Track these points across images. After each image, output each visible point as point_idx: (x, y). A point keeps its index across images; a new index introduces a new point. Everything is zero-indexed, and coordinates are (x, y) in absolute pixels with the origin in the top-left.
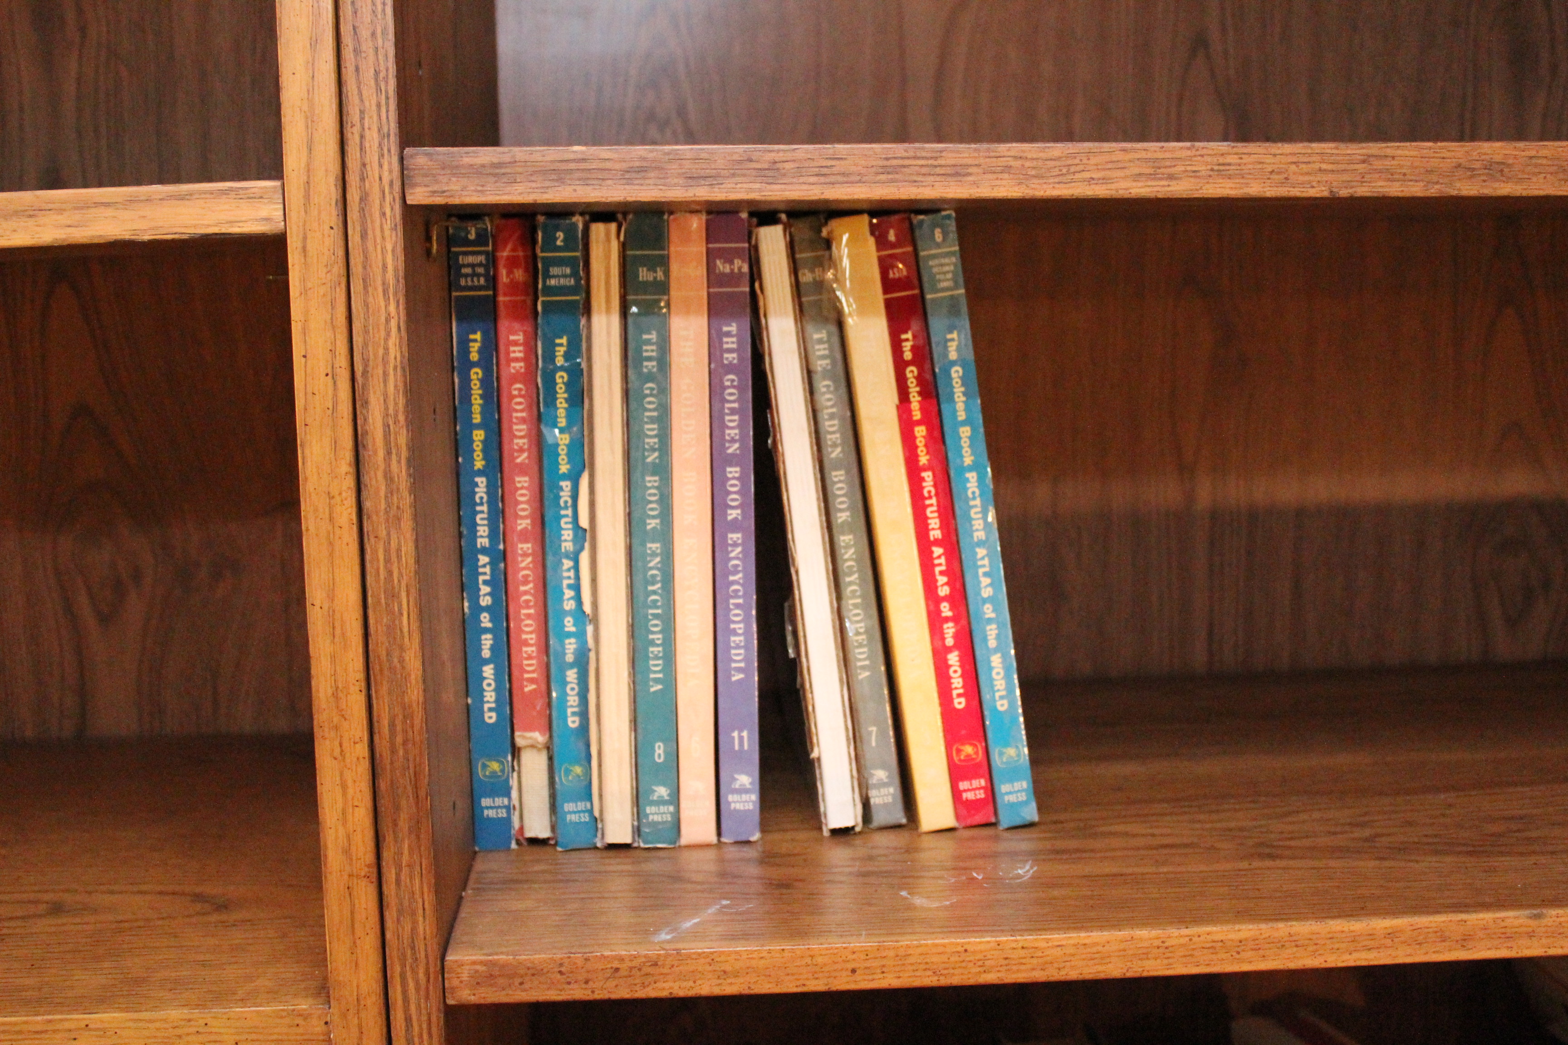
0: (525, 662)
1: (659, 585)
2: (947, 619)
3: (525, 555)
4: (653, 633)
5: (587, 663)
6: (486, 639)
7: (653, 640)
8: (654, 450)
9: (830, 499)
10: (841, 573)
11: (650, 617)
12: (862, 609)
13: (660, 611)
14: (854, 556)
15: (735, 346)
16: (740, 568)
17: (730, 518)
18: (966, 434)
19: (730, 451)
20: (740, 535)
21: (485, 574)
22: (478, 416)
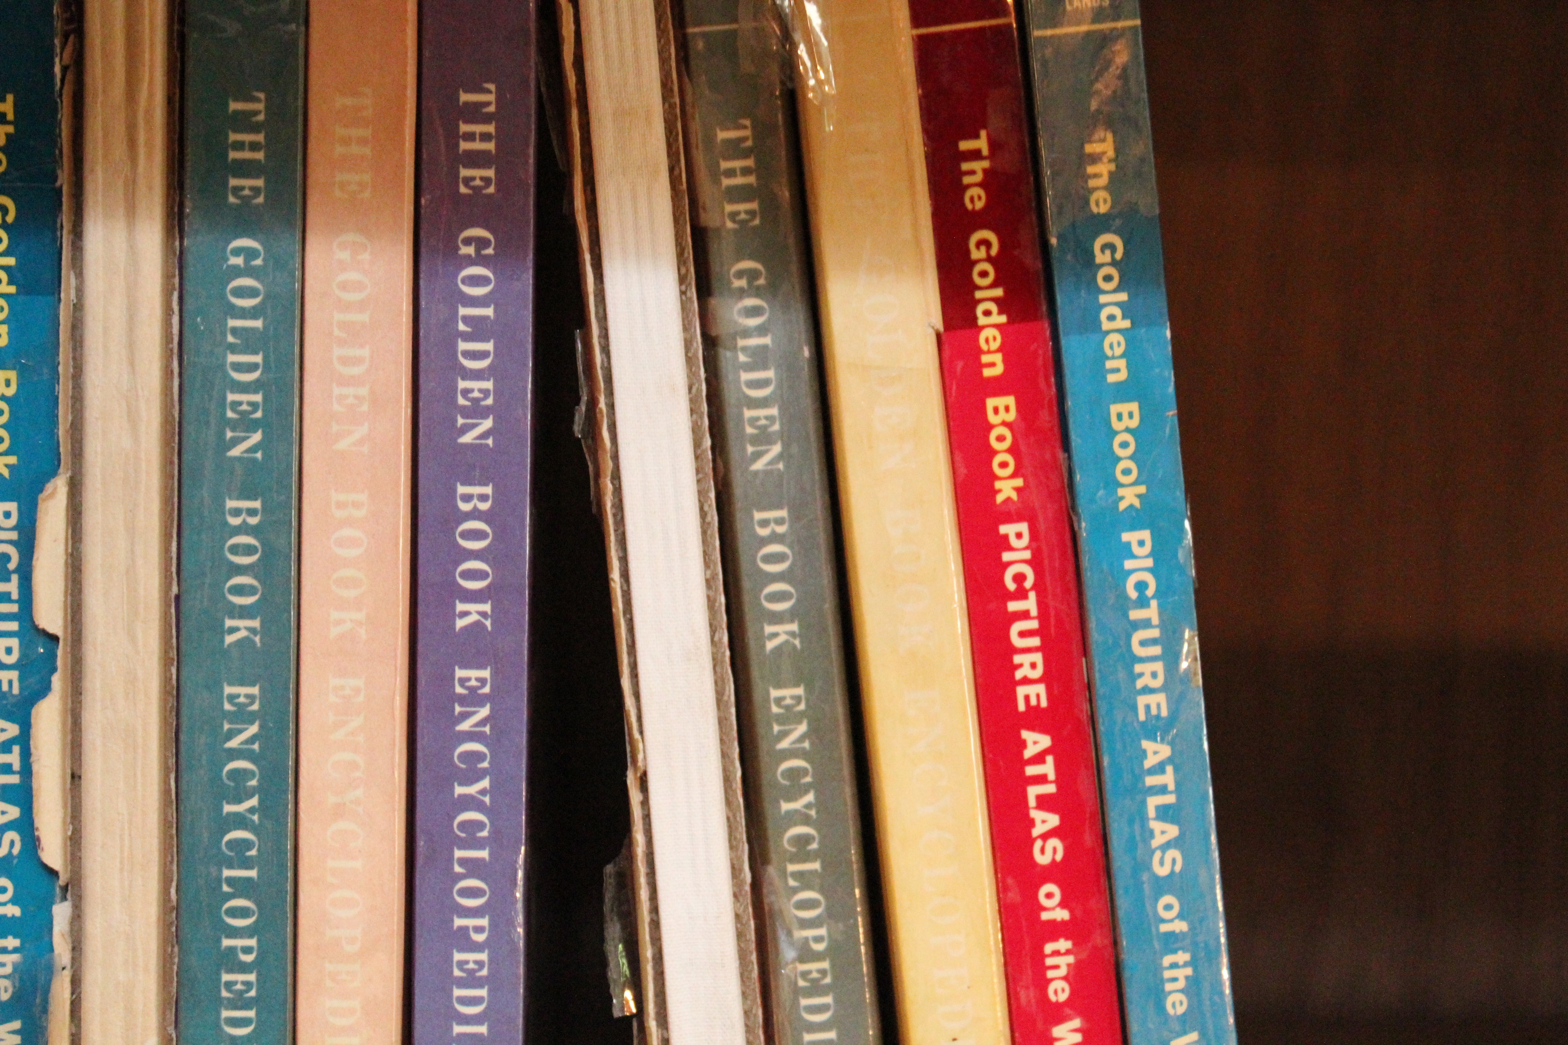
1: (254, 802)
2: (1055, 930)
4: (234, 933)
5: (44, 1009)
7: (232, 950)
8: (251, 426)
9: (746, 584)
10: (767, 793)
11: (226, 888)
12: (822, 891)
13: (253, 873)
14: (806, 745)
15: (491, 146)
16: (485, 764)
17: (460, 623)
18: (1127, 422)
19: (467, 438)
20: (486, 673)
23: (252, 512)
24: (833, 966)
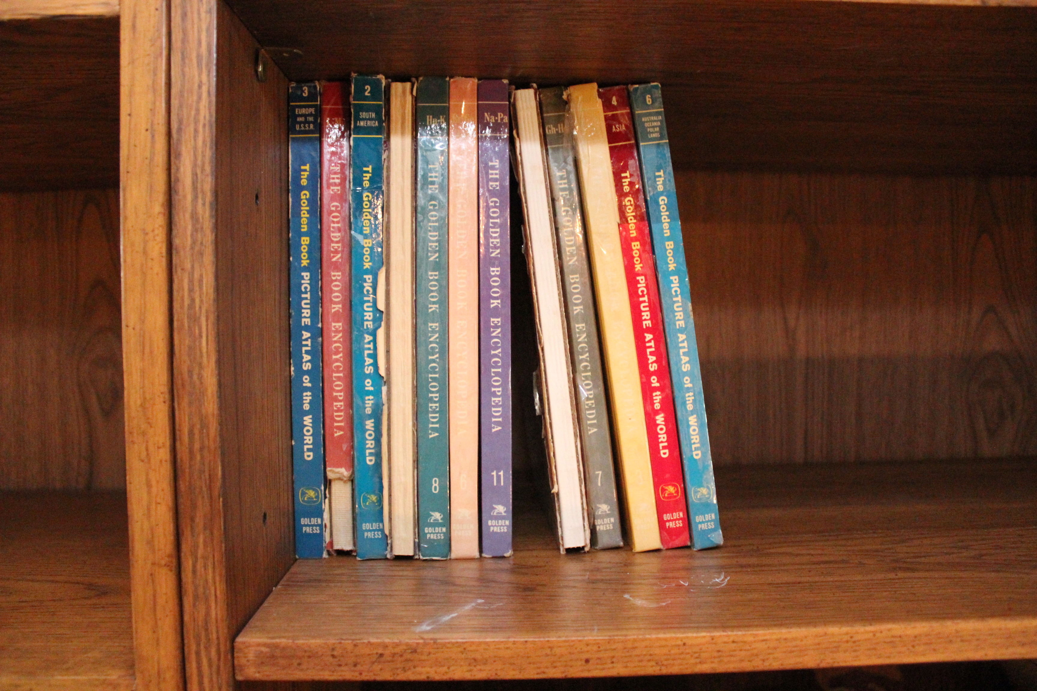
0: (335, 414)
1: (437, 355)
2: (656, 389)
3: (337, 331)
4: (433, 392)
5: (381, 414)
6: (307, 396)
7: (432, 397)
8: (435, 252)
9: (568, 296)
10: (576, 352)
11: (430, 380)
12: (592, 381)
13: (437, 376)
14: (586, 340)
15: (498, 176)
16: (500, 345)
17: (492, 306)
18: (670, 247)
19: (493, 255)
20: (499, 320)
21: (307, 345)
22: (306, 226)
23: (436, 275)
24: (595, 402)
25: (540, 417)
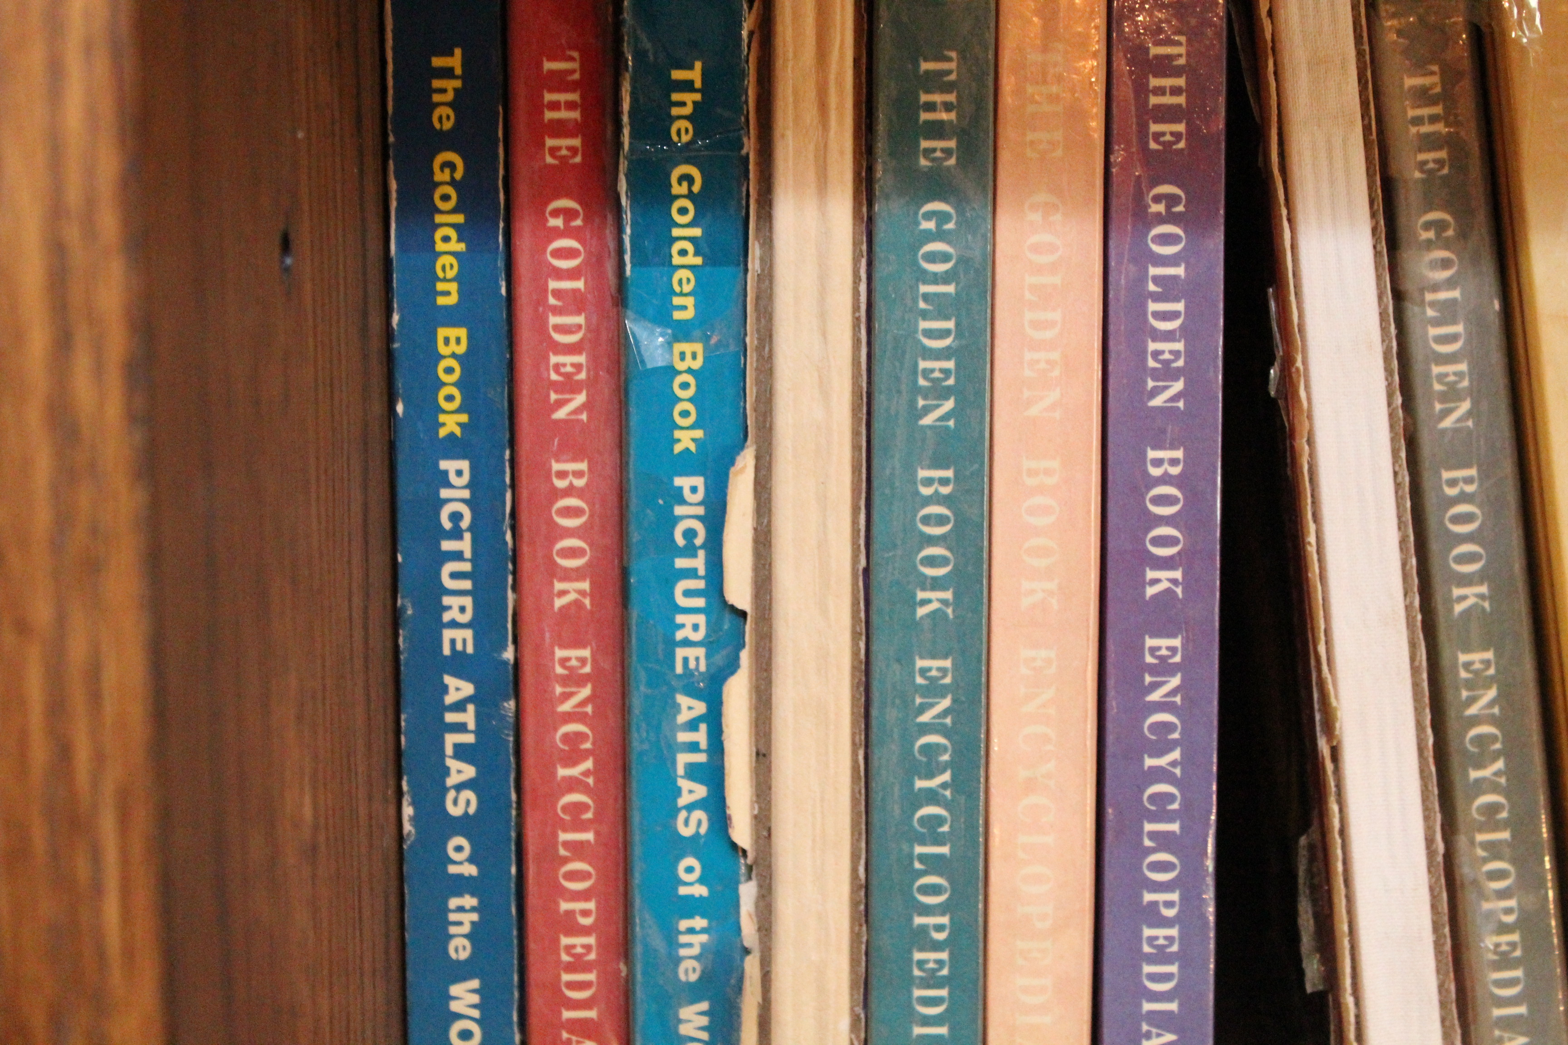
0: (566, 977)
1: (946, 777)
3: (574, 679)
4: (927, 910)
5: (739, 989)
6: (461, 909)
7: (924, 928)
8: (943, 394)
9: (1434, 546)
10: (1455, 761)
11: (917, 865)
12: (1513, 861)
13: (945, 850)
14: (1496, 710)
15: (1181, 100)
16: (1176, 736)
17: (1150, 591)
19: (1157, 402)
20: (1177, 642)
21: (461, 728)
22: (453, 287)
23: (944, 482)
24: (1523, 939)
25: (1321, 996)
